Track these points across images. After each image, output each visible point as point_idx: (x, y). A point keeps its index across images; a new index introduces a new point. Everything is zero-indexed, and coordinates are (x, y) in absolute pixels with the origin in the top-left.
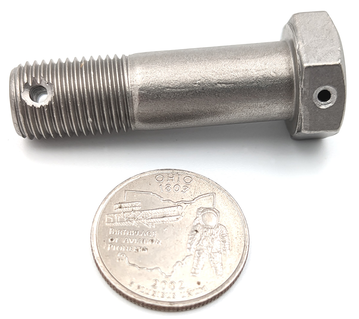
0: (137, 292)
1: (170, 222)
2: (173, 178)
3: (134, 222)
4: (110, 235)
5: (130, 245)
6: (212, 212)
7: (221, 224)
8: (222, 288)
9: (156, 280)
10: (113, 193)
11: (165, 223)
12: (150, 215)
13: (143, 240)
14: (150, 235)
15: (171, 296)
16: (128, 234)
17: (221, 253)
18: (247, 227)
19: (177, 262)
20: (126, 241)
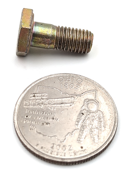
0: (41, 150)
1: (65, 107)
2: (70, 79)
3: (42, 106)
4: (26, 113)
5: (38, 121)
6: (94, 102)
7: (99, 110)
8: (97, 152)
9: (53, 144)
10: (30, 87)
11: (62, 107)
12: (53, 102)
13: (47, 118)
14: (52, 115)
15: (63, 154)
16: (38, 113)
17: (98, 129)
18: (117, 113)
19: (69, 133)
20: (36, 118)
